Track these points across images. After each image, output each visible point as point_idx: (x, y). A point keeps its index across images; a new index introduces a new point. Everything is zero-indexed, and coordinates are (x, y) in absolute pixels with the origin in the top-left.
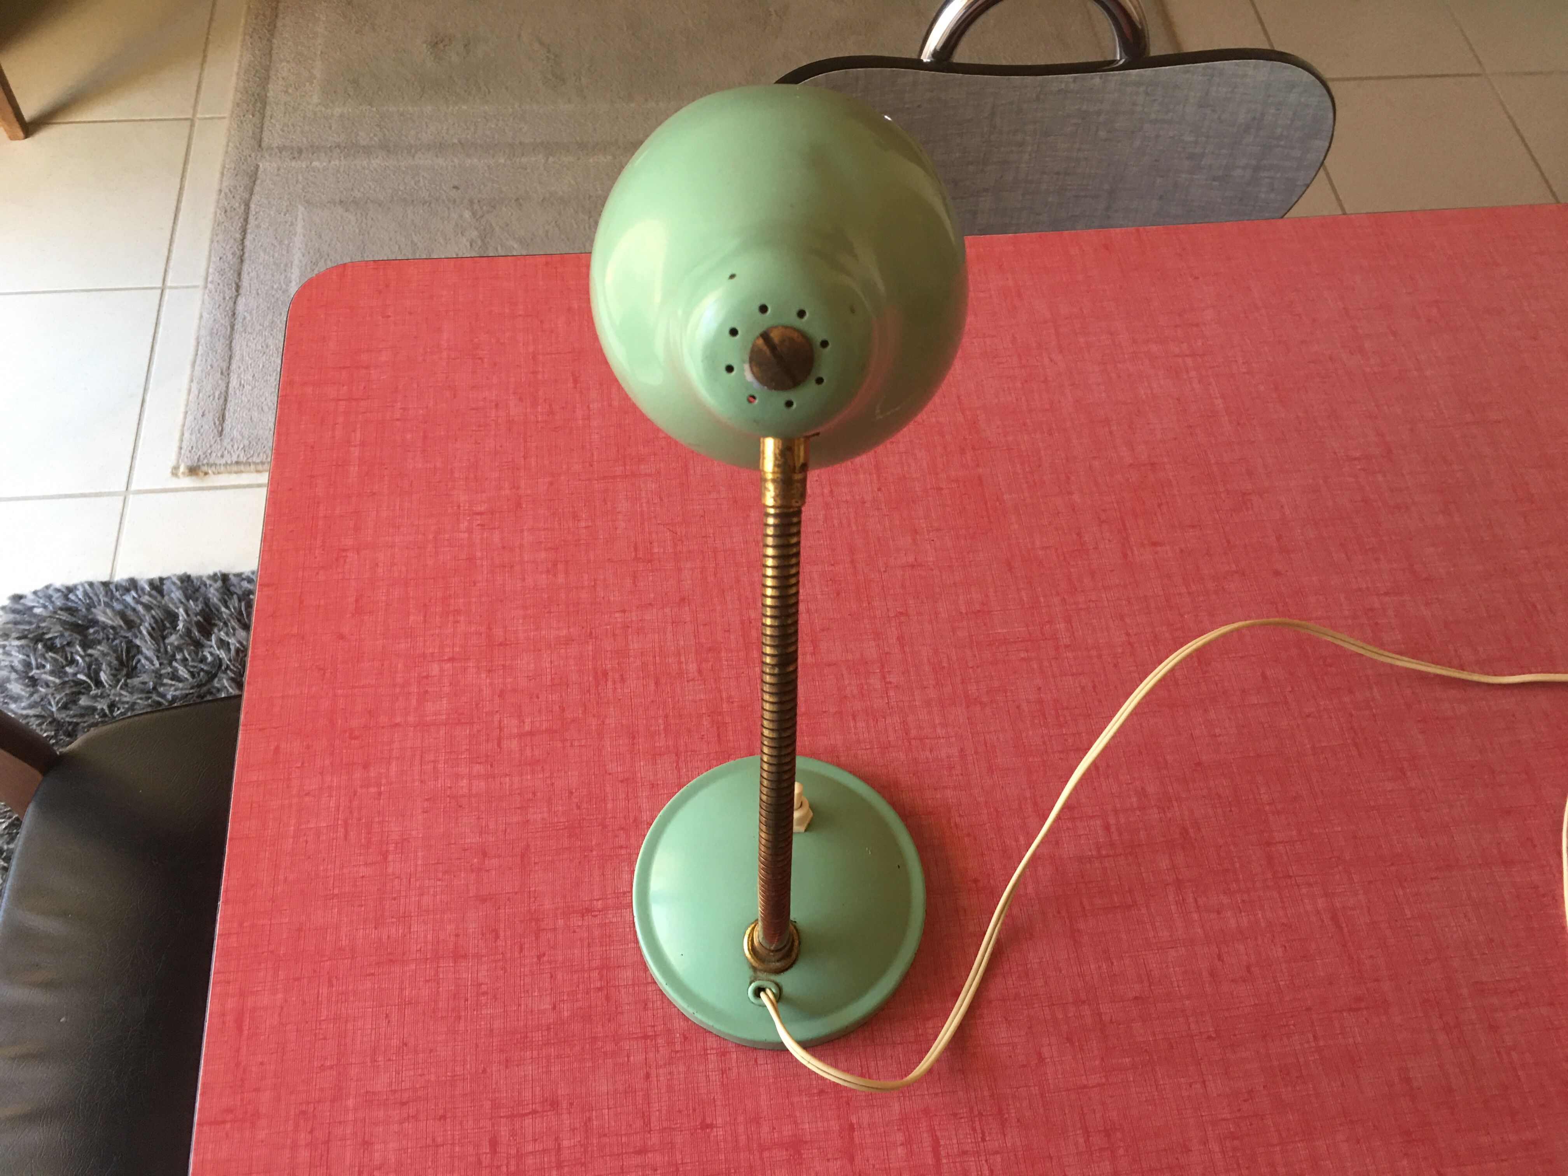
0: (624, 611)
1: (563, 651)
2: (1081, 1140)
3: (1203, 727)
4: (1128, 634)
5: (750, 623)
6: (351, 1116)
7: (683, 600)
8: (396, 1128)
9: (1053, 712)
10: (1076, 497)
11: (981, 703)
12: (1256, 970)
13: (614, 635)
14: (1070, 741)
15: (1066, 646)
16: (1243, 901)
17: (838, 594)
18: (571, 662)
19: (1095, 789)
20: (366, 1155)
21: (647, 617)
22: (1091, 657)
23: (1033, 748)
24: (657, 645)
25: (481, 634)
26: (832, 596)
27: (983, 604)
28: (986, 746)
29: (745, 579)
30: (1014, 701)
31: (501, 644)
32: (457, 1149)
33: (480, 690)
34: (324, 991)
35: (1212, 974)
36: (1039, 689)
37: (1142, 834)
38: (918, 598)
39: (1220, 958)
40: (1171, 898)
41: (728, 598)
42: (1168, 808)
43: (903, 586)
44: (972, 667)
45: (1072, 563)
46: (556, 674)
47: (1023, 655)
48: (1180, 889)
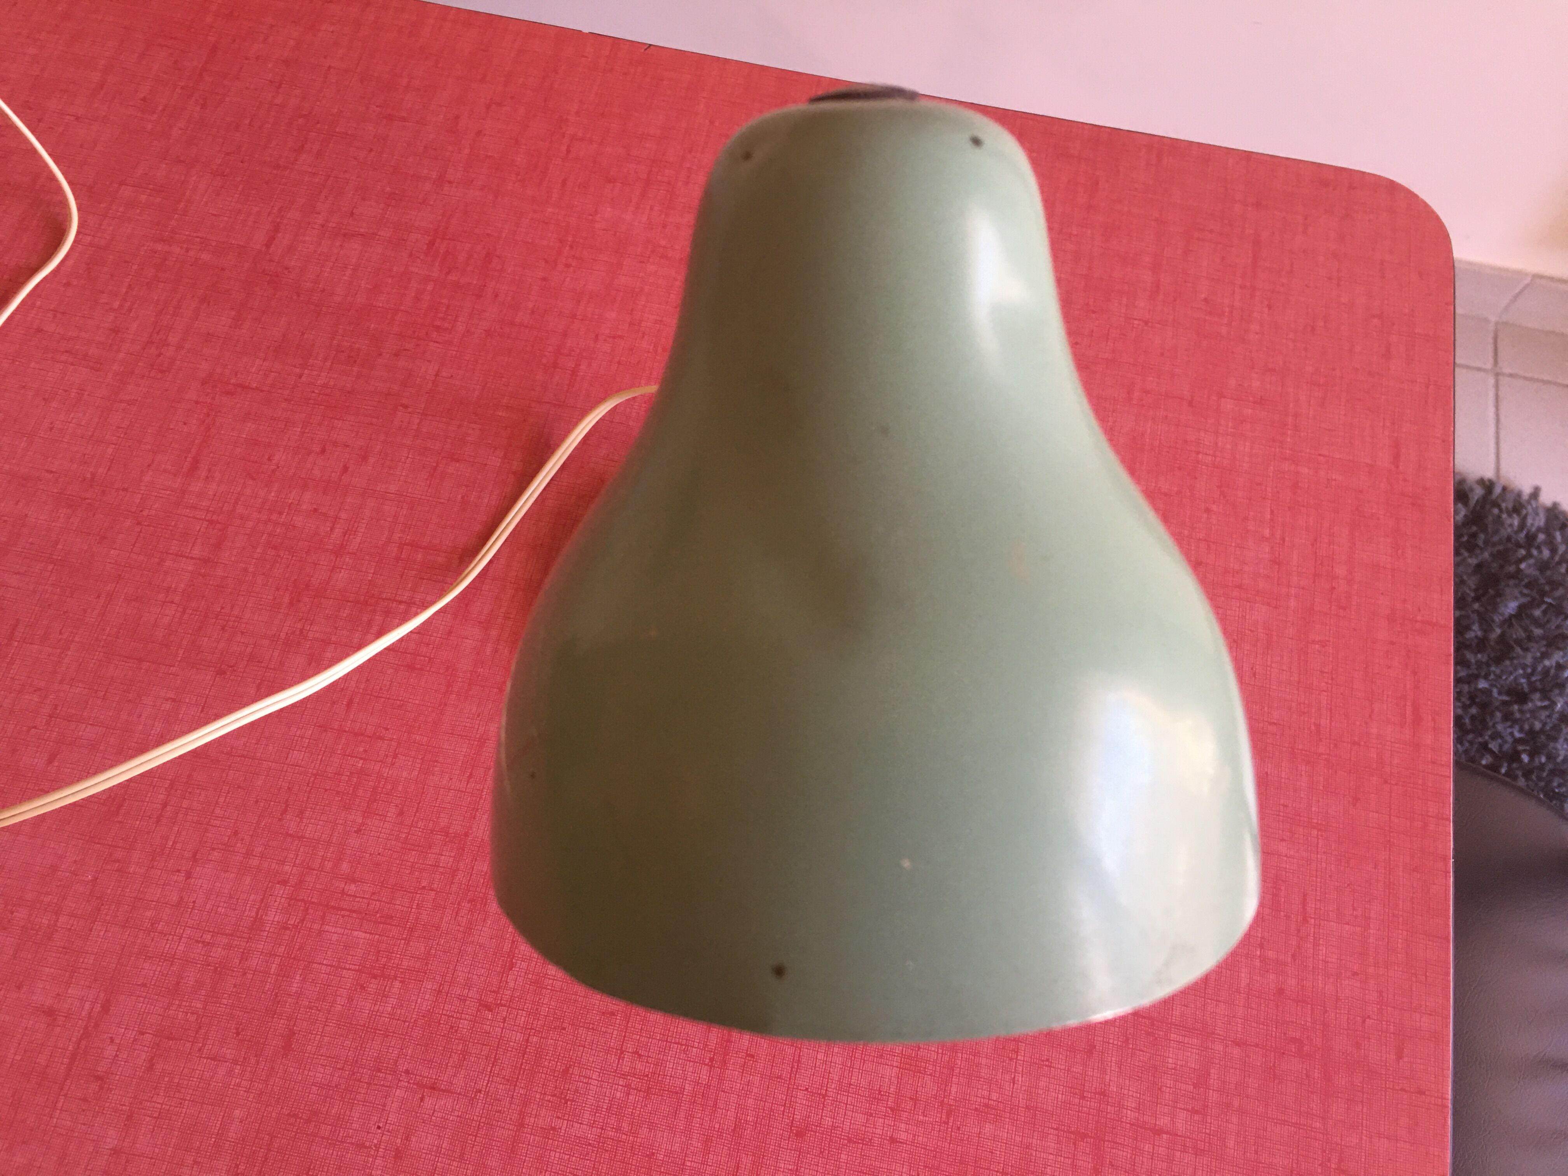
0: (893, 1140)
1: (994, 1096)
2: (583, 367)
3: (181, 716)
4: (189, 875)
5: (712, 1060)
6: (1293, 591)
7: (800, 1134)
8: (1246, 568)
9: (360, 792)
10: (112, 1139)
11: (447, 834)
12: (317, 448)
13: (915, 1100)
14: (361, 749)
15: (284, 883)
16: (280, 513)
17: (566, 1071)
18: (984, 1072)
19: (368, 680)
20: (1277, 553)
21: (861, 1118)
22: (262, 856)
23: (413, 753)
24: (857, 1064)
25: (1111, 1164)
26: (576, 1071)
27: (363, 988)
28: (471, 774)
29: (696, 1144)
30: (402, 823)
31: (1084, 1136)
32: (1186, 532)
33: (1120, 1065)
34: (1325, 722)
35: (365, 458)
36: (358, 831)
37: (345, 613)
38: (452, 1027)
39: (345, 469)
40: (358, 540)
41: (731, 1114)
42: (293, 633)
43: (465, 1054)
44: (432, 890)
45: (192, 1018)
46: (1011, 1059)
47: (352, 888)
48: (342, 544)
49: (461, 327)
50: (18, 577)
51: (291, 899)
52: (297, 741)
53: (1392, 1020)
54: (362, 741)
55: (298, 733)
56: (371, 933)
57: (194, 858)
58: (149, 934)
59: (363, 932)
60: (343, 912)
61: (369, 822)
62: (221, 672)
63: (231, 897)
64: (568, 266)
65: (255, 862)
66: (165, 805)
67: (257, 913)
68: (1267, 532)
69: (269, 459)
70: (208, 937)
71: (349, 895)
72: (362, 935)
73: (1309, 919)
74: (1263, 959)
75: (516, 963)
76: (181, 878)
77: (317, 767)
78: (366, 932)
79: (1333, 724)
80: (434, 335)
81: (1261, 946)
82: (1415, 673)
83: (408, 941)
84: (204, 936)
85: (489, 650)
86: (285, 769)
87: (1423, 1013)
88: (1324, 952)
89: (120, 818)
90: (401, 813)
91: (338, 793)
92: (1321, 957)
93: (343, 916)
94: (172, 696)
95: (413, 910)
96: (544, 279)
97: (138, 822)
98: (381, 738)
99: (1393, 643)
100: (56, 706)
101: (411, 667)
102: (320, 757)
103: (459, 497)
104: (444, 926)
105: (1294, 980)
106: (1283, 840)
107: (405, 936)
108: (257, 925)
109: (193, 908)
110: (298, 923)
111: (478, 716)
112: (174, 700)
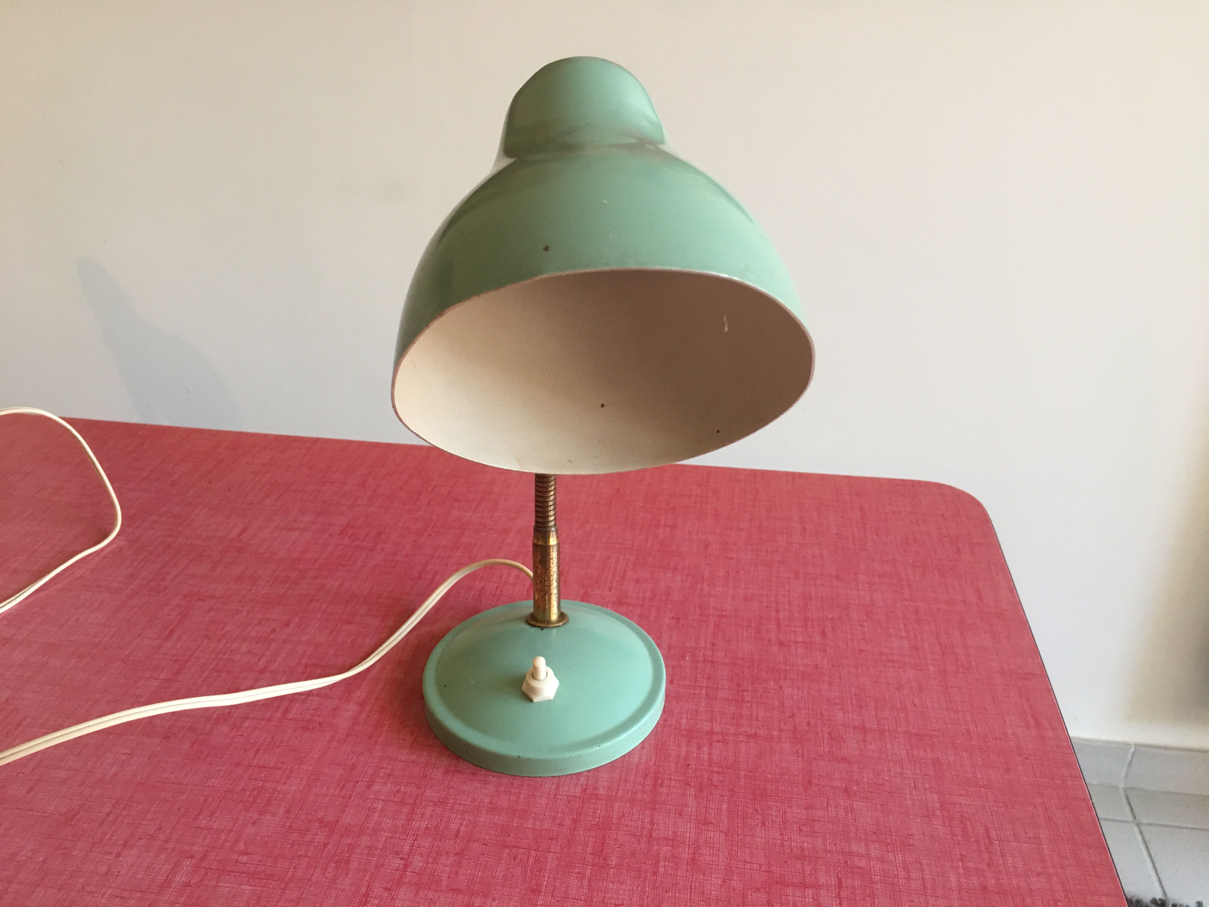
49: (359, 564)
50: (33, 694)
51: (195, 867)
52: (215, 773)
53: (1078, 901)
54: (264, 771)
55: (217, 768)
56: (254, 886)
57: (125, 845)
58: (80, 893)
59: (249, 886)
60: (235, 874)
61: (262, 817)
62: (167, 737)
63: (148, 867)
64: (430, 535)
65: (171, 845)
66: (109, 814)
67: (167, 877)
68: (904, 634)
69: (222, 629)
70: (125, 894)
71: (242, 863)
72: (250, 888)
73: (994, 841)
74: (965, 868)
75: (370, 900)
76: (112, 858)
77: (228, 787)
78: (251, 886)
79: (978, 729)
80: (341, 568)
81: (962, 860)
82: (1028, 700)
83: (284, 889)
84: (123, 893)
85: (363, 717)
86: (204, 789)
87: (1101, 895)
88: (1011, 861)
89: (73, 823)
90: (288, 811)
91: (241, 801)
92: (1009, 865)
93: (235, 876)
94: (128, 752)
95: (291, 870)
96: (414, 541)
97: (86, 825)
98: (279, 769)
99: (1007, 685)
100: (41, 761)
101: (305, 728)
102: (231, 781)
103: (350, 641)
104: (314, 879)
105: (992, 880)
106: (960, 795)
107: (282, 887)
108: (167, 883)
109: (118, 875)
110: (199, 882)
111: (352, 753)
112: (128, 754)
